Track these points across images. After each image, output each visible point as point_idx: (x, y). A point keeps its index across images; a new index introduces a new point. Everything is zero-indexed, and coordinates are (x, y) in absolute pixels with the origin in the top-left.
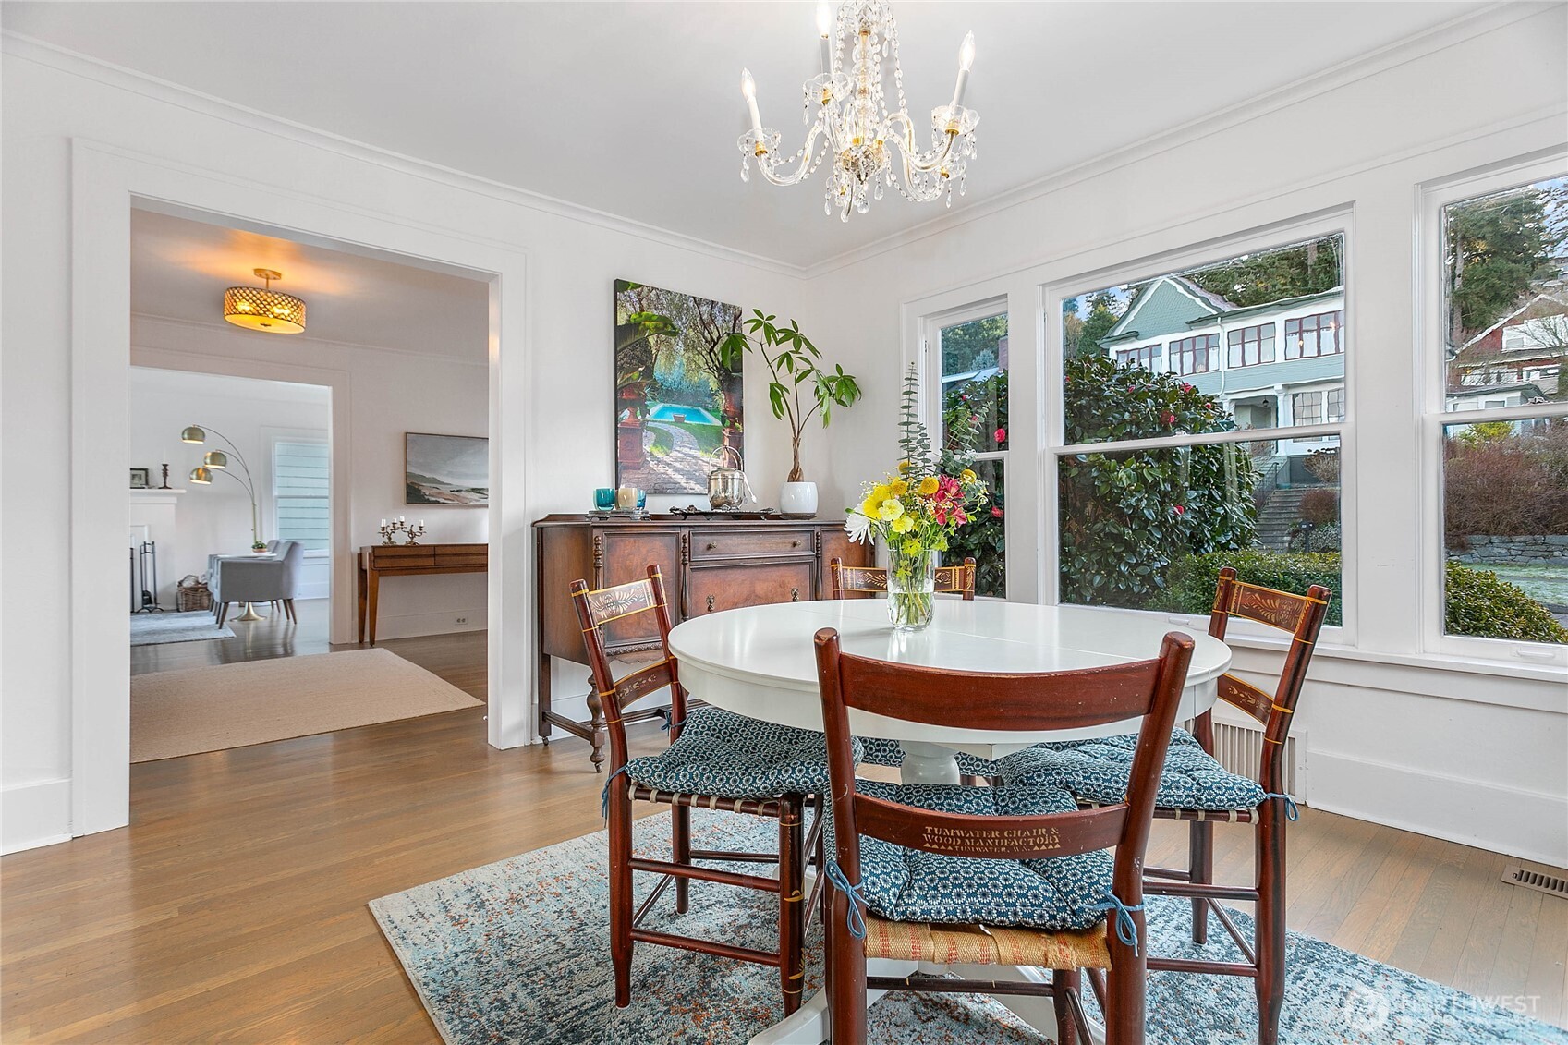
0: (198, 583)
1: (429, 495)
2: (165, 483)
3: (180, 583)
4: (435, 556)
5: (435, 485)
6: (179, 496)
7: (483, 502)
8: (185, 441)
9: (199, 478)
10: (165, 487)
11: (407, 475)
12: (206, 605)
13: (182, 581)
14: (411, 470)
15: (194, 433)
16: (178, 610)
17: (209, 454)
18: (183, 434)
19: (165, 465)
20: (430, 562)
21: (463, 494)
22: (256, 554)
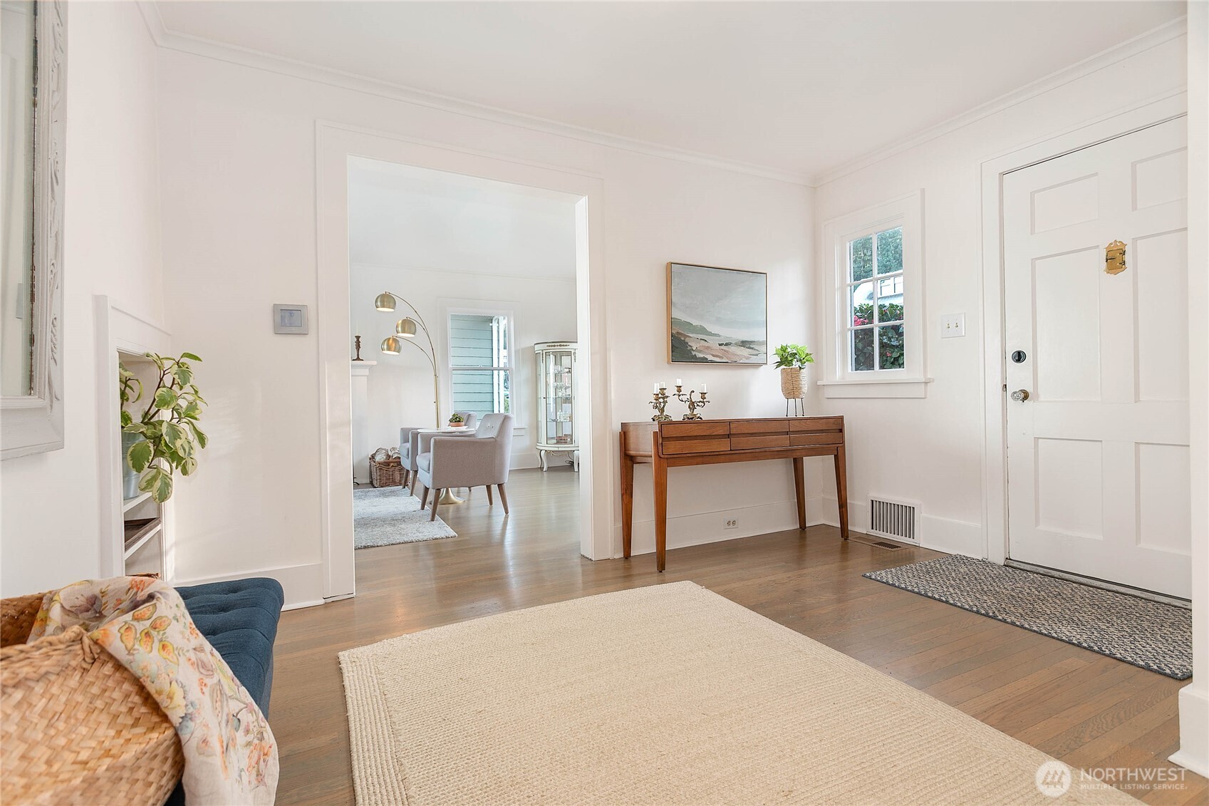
0: (389, 456)
1: (697, 350)
2: (358, 355)
3: (373, 457)
4: (729, 436)
5: (700, 336)
6: (371, 367)
7: (754, 360)
8: (378, 309)
9: (389, 349)
10: (358, 359)
11: (672, 322)
12: (397, 480)
13: (375, 454)
14: (676, 314)
15: (386, 300)
16: (372, 484)
17: (400, 322)
18: (376, 301)
19: (358, 338)
20: (723, 446)
21: (732, 349)
22: (454, 429)
